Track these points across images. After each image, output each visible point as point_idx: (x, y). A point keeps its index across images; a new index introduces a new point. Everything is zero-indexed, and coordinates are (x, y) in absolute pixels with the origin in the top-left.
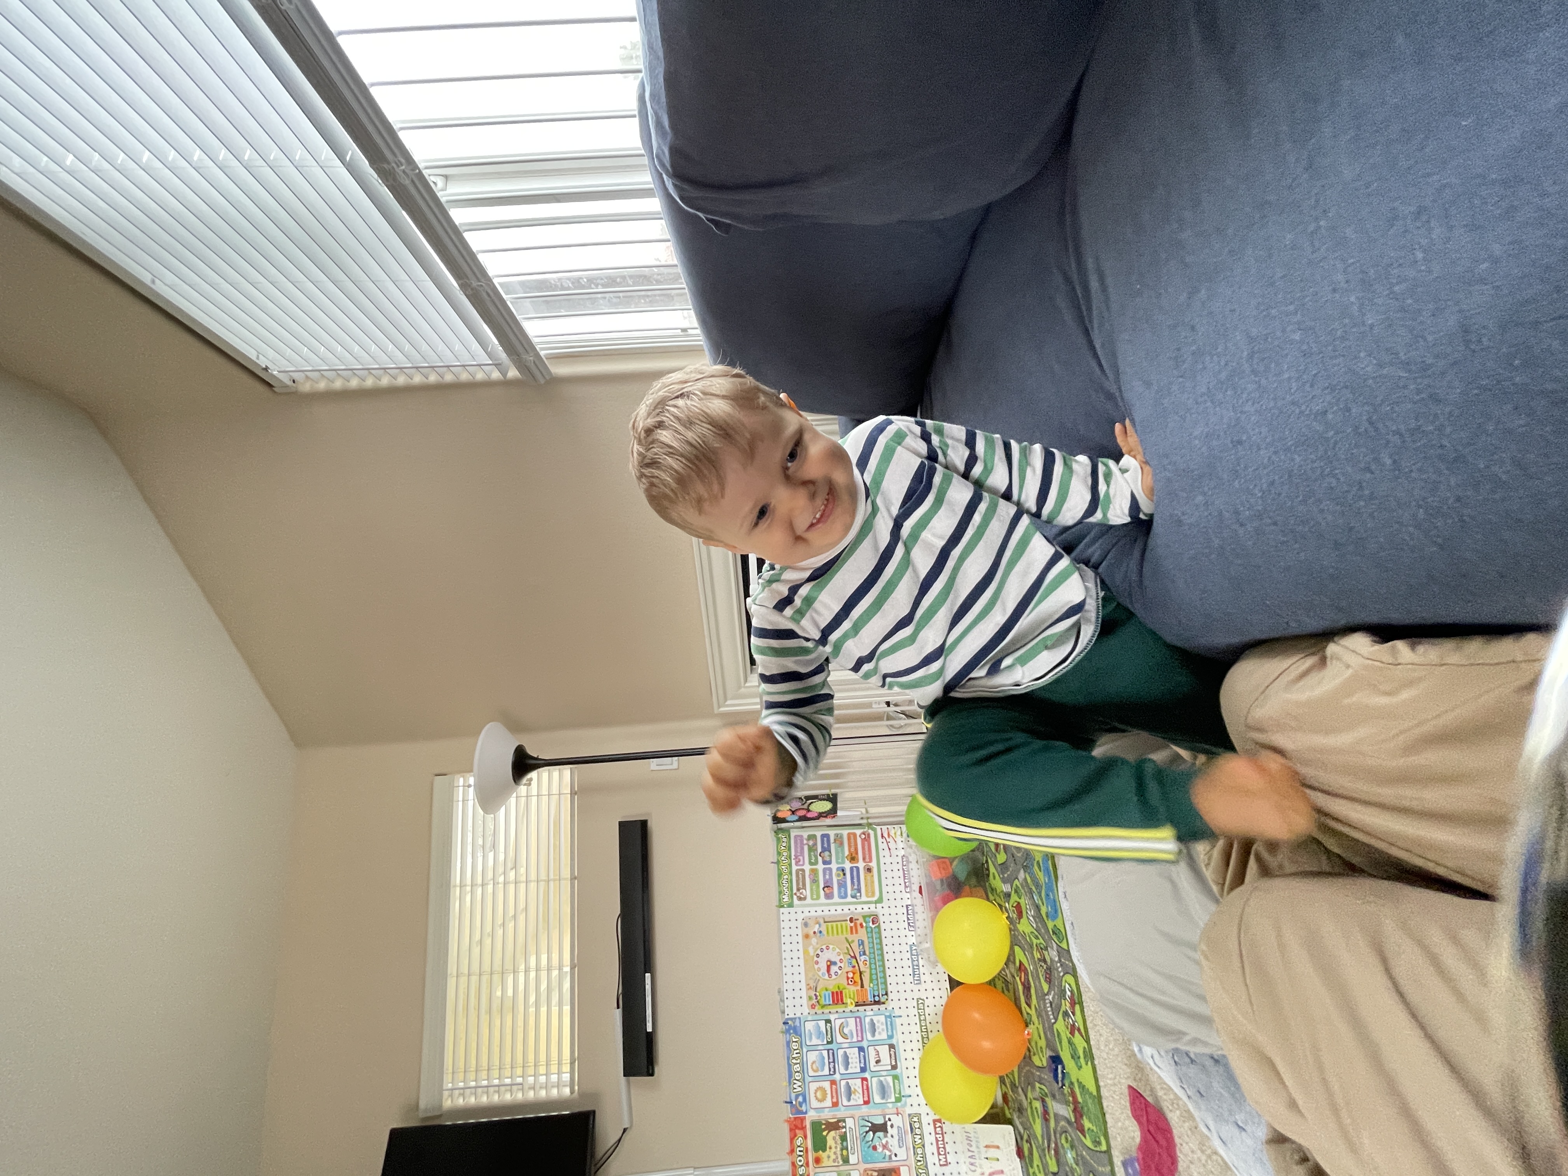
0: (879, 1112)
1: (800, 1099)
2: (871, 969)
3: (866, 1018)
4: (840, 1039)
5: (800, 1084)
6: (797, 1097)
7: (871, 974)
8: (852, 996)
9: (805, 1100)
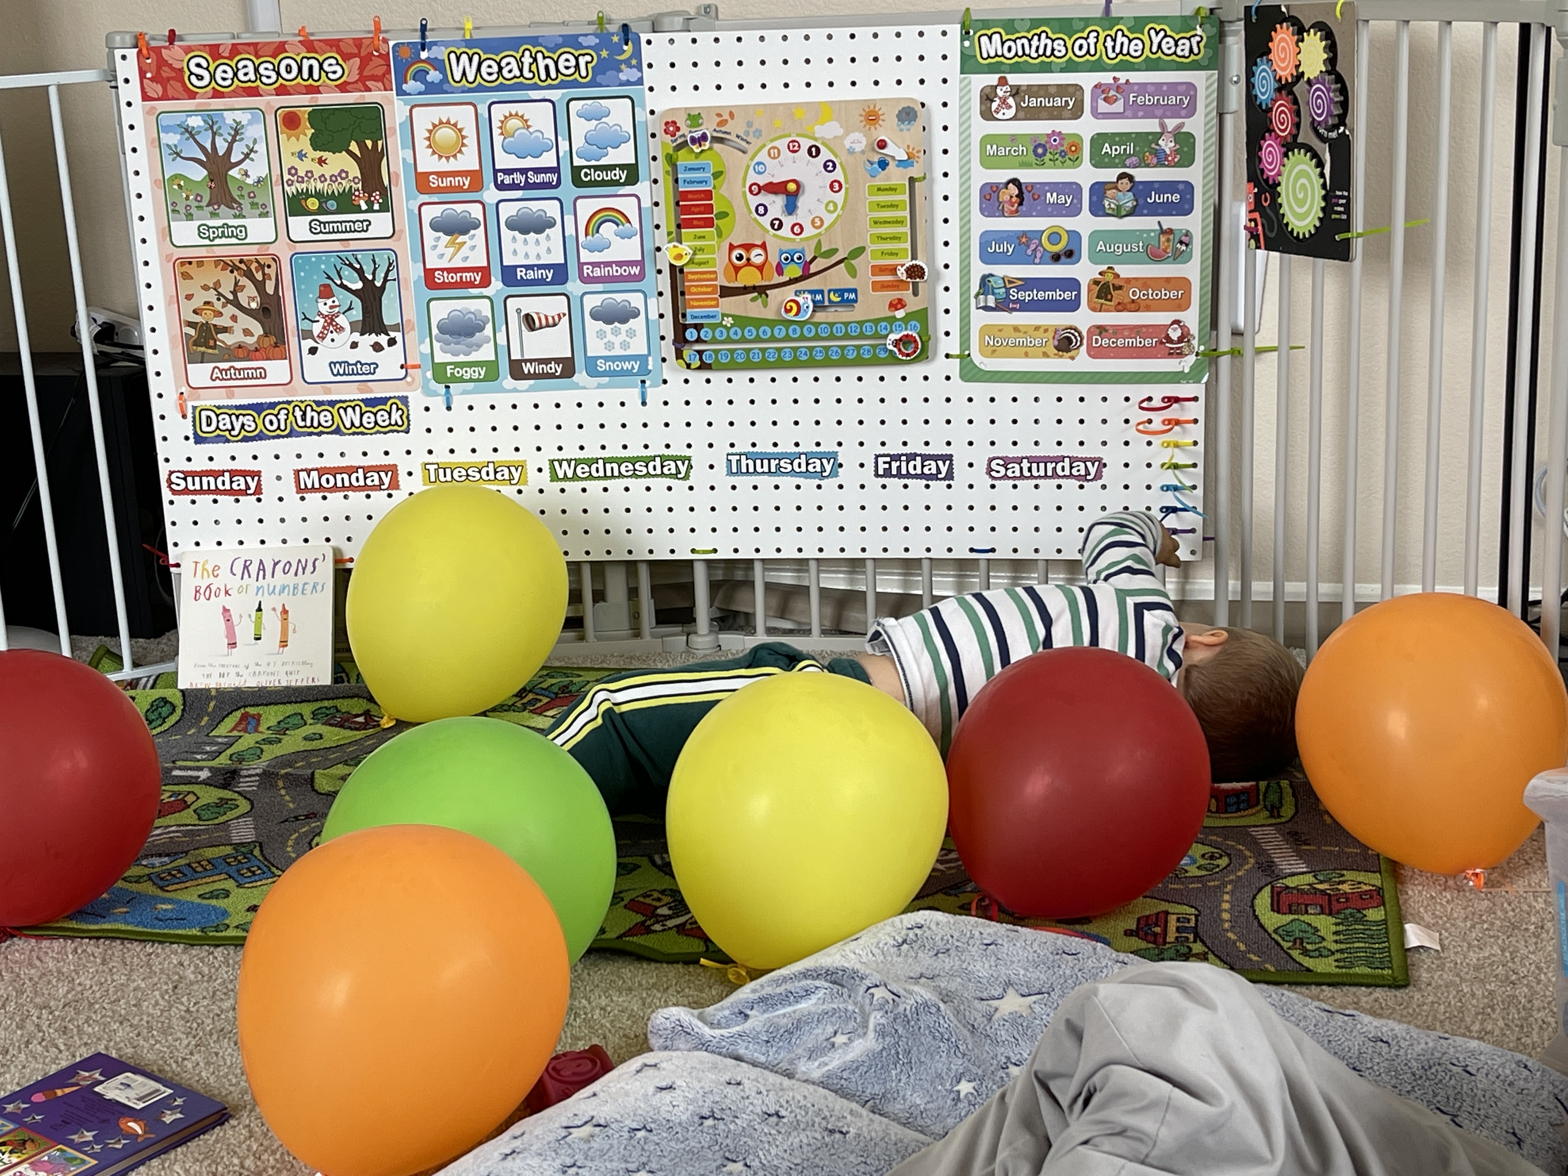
0: (411, 313)
1: (434, 76)
2: (772, 323)
3: (641, 295)
4: (587, 208)
5: (471, 78)
6: (437, 64)
7: (758, 322)
8: (699, 257)
9: (432, 88)
